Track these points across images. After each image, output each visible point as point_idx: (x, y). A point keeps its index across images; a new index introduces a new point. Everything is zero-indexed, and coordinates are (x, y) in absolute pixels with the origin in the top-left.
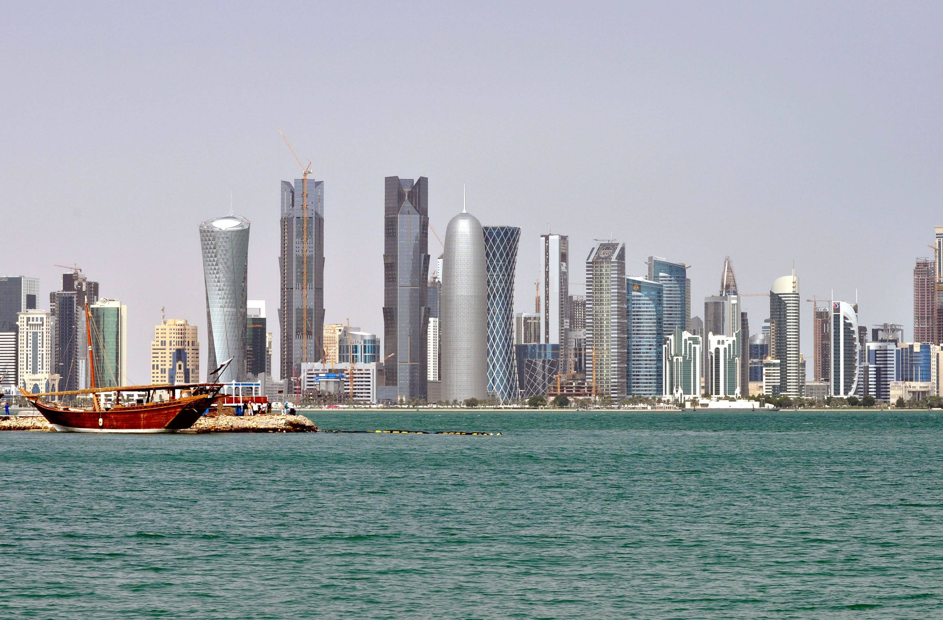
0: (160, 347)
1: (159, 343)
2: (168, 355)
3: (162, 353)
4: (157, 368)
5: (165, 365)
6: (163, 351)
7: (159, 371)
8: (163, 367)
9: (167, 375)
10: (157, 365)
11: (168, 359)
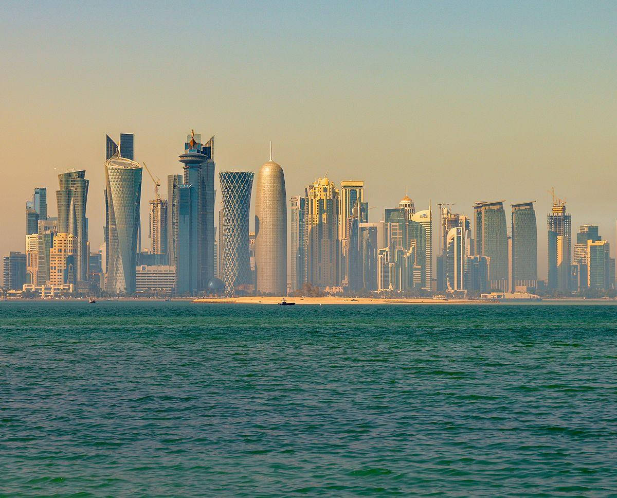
0: (57, 253)
1: (57, 251)
2: (63, 259)
3: (59, 258)
4: (55, 269)
5: (61, 267)
6: (60, 256)
7: (56, 271)
8: (60, 268)
9: (62, 274)
10: (55, 267)
11: (63, 262)
